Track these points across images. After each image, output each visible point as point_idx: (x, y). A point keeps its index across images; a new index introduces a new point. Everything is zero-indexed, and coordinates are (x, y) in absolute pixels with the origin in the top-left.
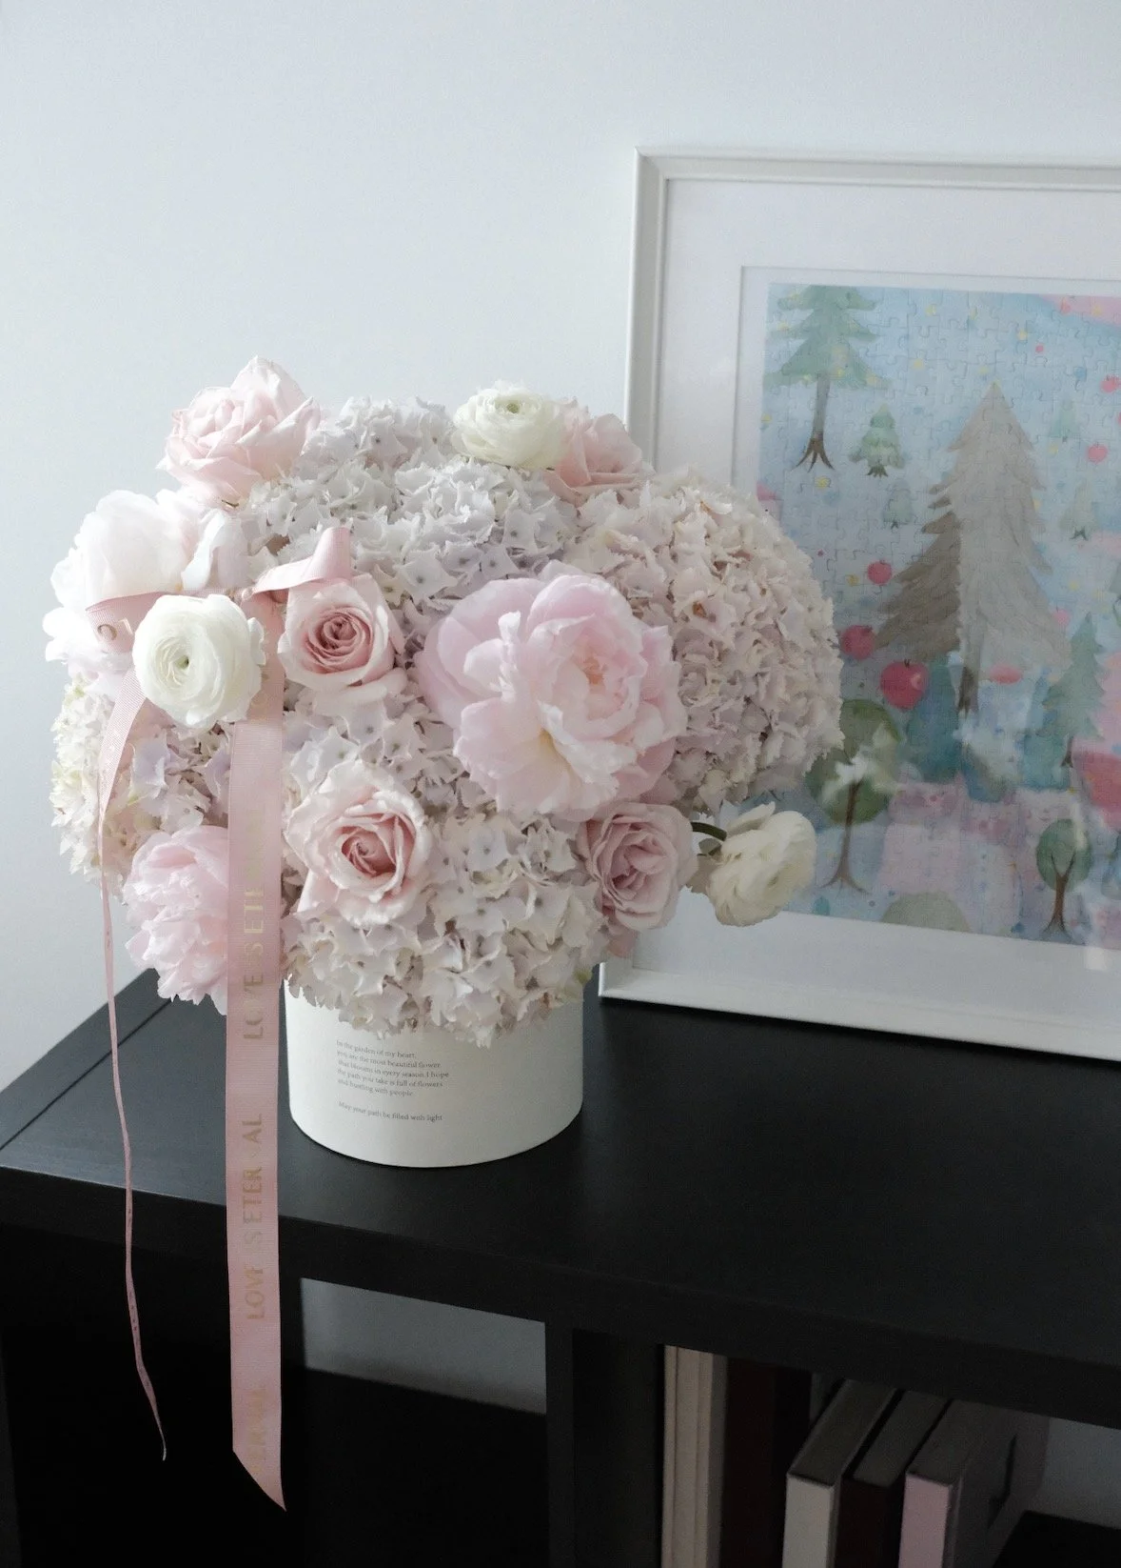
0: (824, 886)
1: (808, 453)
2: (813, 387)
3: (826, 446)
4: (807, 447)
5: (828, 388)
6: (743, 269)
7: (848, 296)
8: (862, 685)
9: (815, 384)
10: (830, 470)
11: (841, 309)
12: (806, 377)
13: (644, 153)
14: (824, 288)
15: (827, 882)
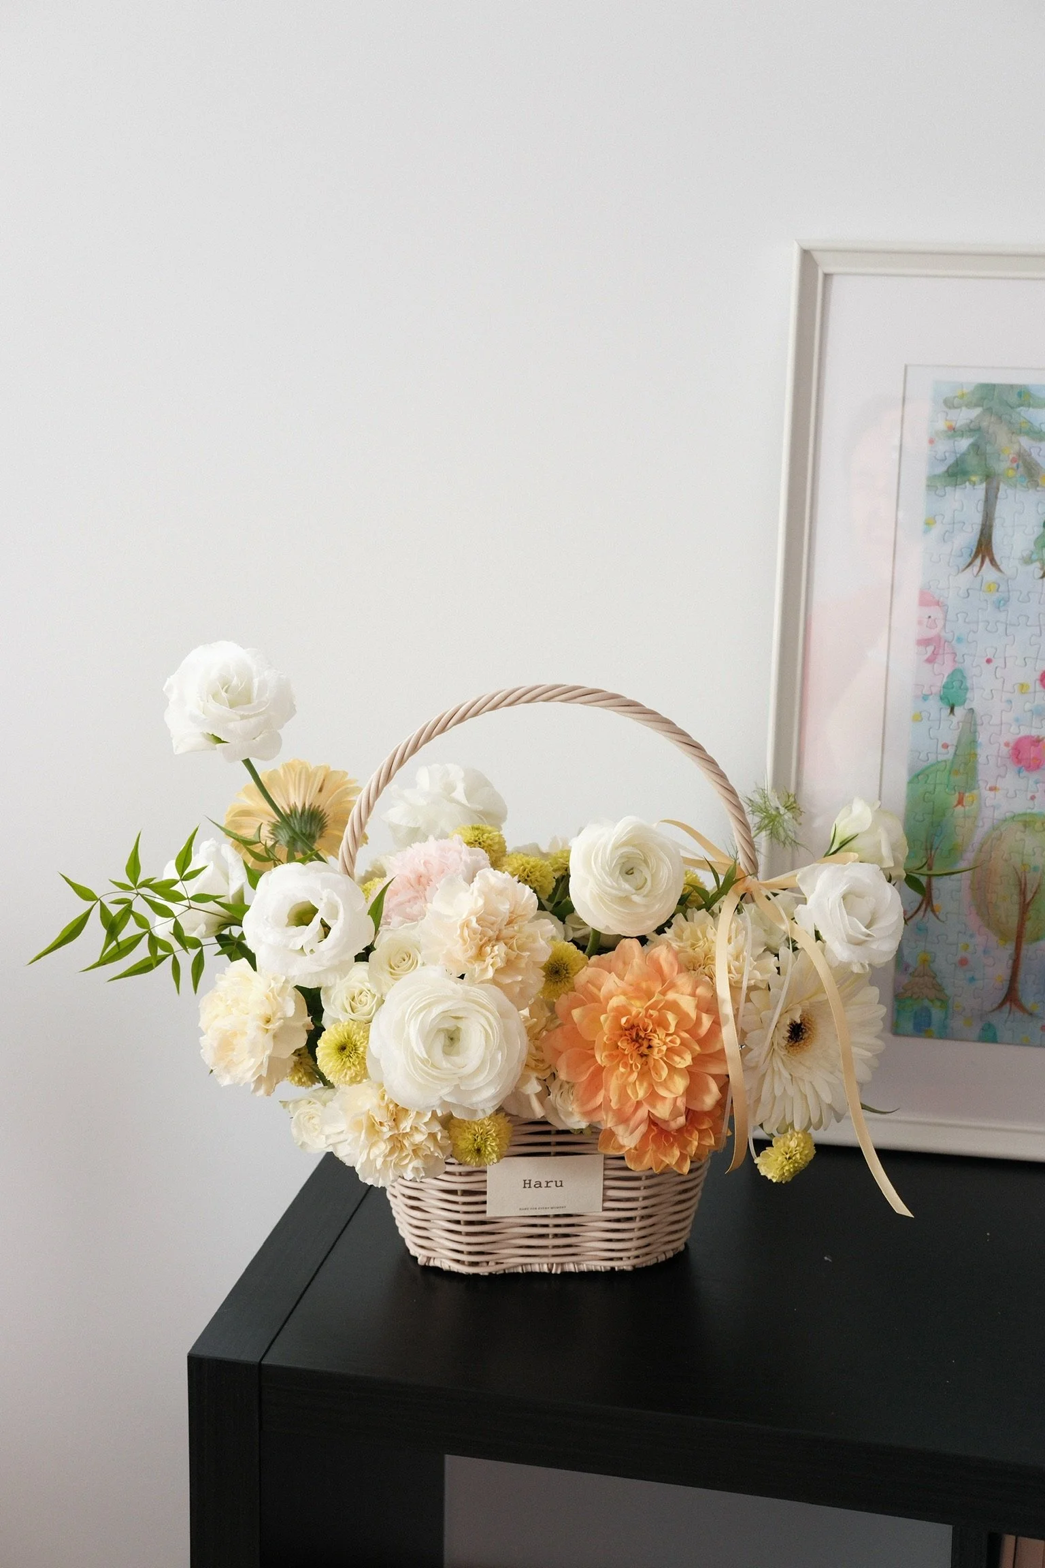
0: (994, 1010)
1: (976, 556)
2: (981, 490)
3: (995, 551)
4: (974, 550)
5: (998, 489)
6: (906, 367)
7: (1020, 395)
8: (1033, 798)
9: (984, 485)
10: (999, 574)
11: (1012, 408)
12: (973, 478)
13: (806, 247)
14: (993, 387)
15: (996, 1005)
